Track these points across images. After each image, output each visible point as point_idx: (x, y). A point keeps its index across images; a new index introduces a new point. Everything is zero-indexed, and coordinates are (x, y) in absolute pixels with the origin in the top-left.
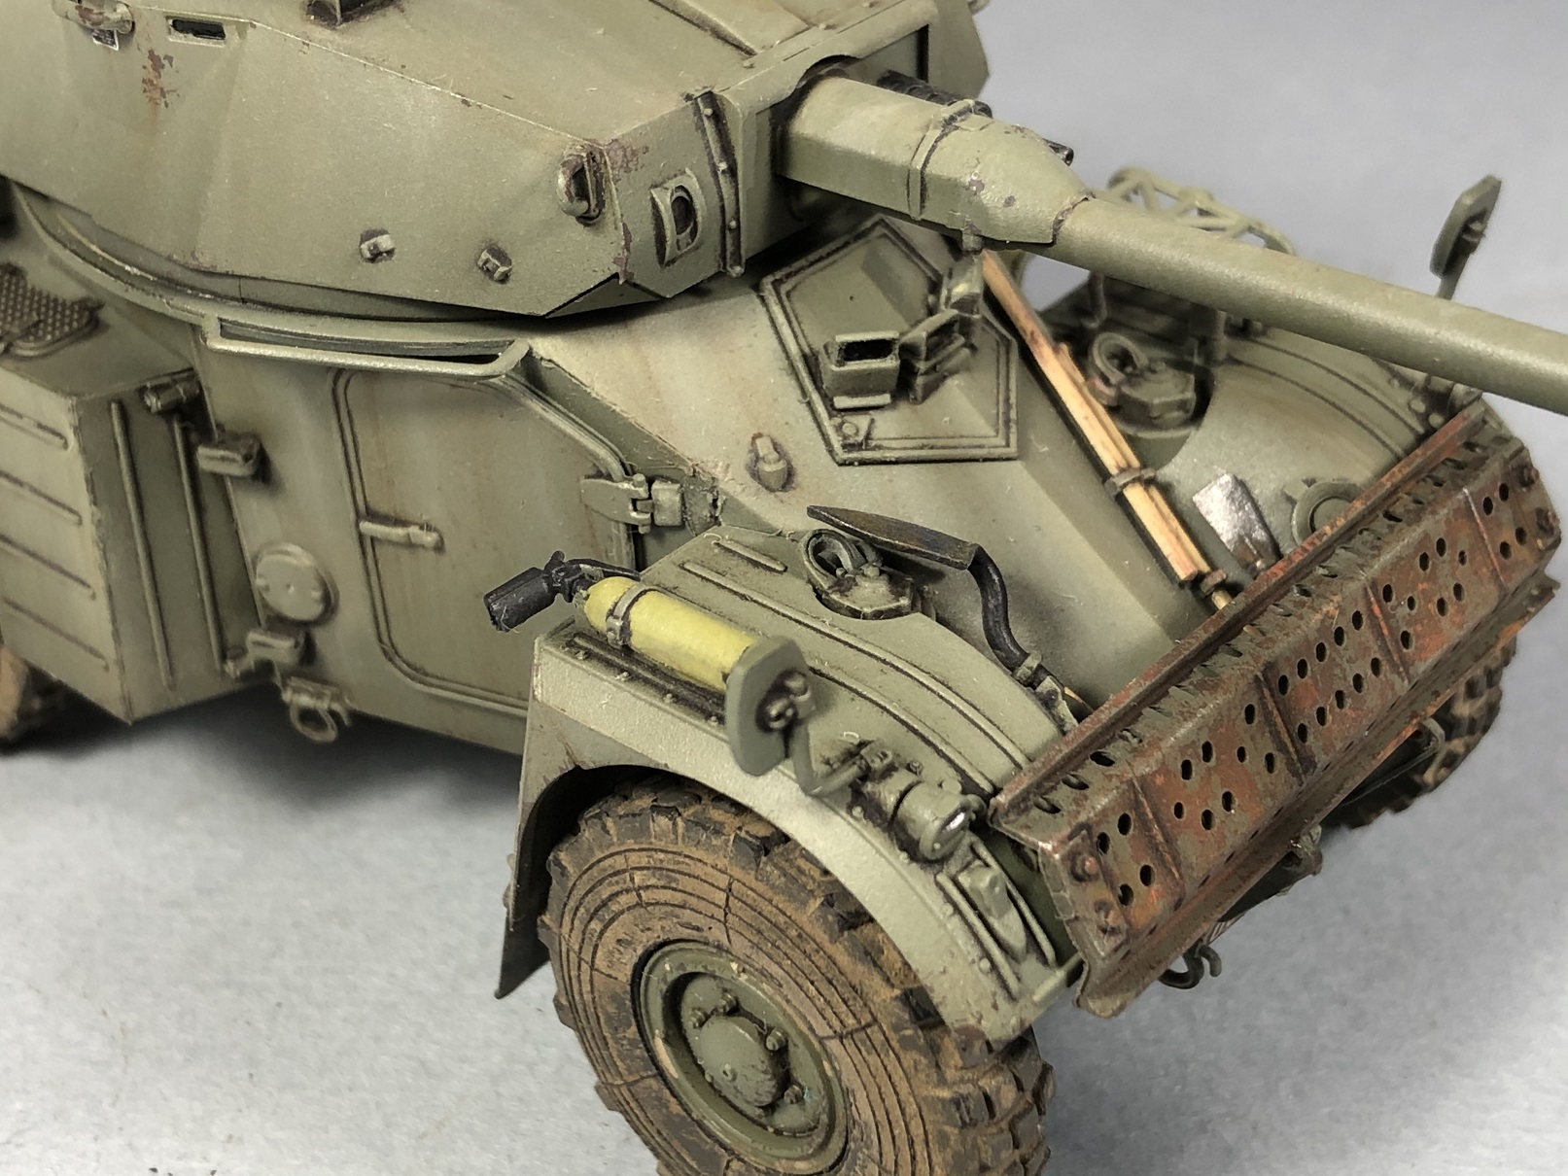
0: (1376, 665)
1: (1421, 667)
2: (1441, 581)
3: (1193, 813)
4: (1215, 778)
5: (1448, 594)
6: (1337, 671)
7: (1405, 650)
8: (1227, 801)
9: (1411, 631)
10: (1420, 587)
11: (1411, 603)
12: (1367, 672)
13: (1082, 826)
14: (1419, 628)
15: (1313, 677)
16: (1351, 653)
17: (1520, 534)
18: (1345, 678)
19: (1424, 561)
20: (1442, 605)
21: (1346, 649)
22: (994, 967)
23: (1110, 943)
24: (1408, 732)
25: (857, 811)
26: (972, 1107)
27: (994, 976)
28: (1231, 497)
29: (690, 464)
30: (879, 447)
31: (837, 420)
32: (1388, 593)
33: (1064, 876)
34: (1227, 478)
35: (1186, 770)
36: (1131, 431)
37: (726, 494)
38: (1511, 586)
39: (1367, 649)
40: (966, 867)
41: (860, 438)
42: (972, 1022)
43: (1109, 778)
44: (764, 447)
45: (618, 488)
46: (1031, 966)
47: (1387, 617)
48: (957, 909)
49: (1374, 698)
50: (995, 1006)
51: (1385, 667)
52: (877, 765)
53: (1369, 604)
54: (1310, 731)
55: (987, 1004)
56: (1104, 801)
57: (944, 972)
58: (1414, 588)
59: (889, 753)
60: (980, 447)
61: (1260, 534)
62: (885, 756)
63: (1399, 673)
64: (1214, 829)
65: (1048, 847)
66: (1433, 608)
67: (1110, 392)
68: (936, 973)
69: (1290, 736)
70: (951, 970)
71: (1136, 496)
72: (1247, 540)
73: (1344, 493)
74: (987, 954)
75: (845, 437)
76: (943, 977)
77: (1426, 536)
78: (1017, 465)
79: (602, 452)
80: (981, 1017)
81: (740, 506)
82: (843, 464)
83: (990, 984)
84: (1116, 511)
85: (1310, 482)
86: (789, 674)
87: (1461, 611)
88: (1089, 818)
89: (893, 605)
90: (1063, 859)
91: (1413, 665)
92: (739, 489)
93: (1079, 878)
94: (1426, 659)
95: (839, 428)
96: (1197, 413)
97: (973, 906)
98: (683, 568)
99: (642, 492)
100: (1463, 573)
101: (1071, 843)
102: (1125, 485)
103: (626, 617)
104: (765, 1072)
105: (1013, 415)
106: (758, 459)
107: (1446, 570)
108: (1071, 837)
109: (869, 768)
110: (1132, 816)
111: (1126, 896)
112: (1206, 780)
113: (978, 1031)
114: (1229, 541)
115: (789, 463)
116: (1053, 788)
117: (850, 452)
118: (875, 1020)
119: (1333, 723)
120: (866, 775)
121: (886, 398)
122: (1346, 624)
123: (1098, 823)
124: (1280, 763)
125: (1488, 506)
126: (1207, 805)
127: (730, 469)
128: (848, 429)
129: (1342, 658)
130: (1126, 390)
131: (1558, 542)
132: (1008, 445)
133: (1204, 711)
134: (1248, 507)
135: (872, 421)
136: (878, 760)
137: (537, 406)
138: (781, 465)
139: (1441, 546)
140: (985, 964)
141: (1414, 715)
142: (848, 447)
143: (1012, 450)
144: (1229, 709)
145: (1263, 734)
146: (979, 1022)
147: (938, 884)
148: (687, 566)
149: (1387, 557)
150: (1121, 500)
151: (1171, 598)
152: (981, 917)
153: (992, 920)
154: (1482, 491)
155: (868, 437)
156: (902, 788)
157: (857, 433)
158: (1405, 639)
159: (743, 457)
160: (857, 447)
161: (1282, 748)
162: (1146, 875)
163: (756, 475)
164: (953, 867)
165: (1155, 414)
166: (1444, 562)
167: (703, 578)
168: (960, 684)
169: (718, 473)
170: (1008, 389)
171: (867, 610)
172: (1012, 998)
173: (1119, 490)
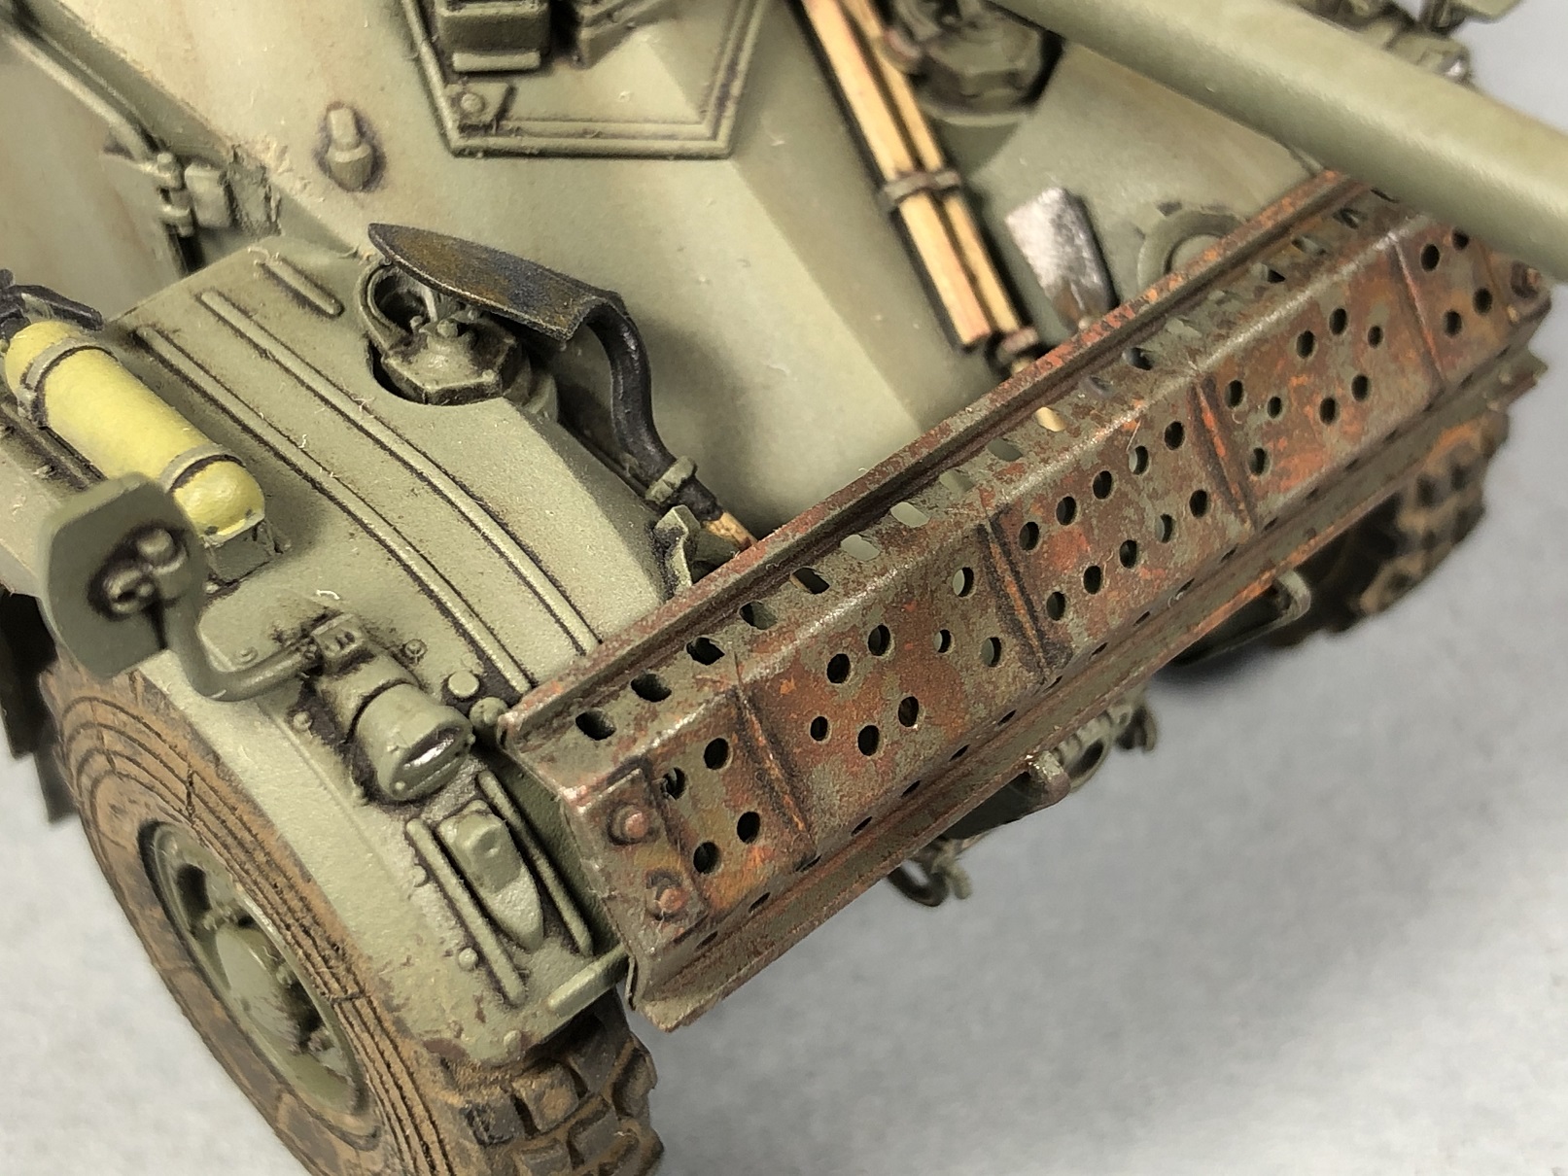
0: (1199, 504)
1: (1277, 502)
2: (1332, 372)
3: (844, 730)
4: (891, 679)
5: (1344, 392)
6: (1130, 512)
7: (1253, 478)
8: (909, 712)
9: (1268, 447)
10: (1294, 381)
11: (1276, 406)
12: (1181, 509)
13: (634, 762)
14: (1283, 443)
15: (1086, 520)
16: (1158, 484)
17: (1483, 300)
18: (1142, 521)
19: (1307, 343)
20: (1329, 410)
21: (1149, 479)
22: (482, 960)
23: (671, 931)
24: (1256, 590)
25: (301, 718)
26: (492, 1122)
27: (482, 972)
28: (1059, 225)
29: (229, 144)
30: (518, 131)
31: (456, 88)
32: (1236, 391)
33: (593, 838)
34: (1052, 195)
35: (838, 669)
36: (935, 112)
37: (281, 191)
38: (1455, 376)
39: (1187, 478)
40: (457, 812)
41: (488, 116)
42: (448, 1035)
43: (700, 684)
44: (341, 126)
45: (139, 172)
46: (549, 958)
47: (1226, 427)
48: (431, 875)
49: (1187, 551)
50: (481, 1017)
51: (1216, 503)
52: (333, 652)
53: (1197, 411)
54: (1071, 601)
55: (469, 1012)
56: (680, 723)
57: (407, 963)
58: (1283, 380)
59: (356, 634)
60: (672, 137)
61: (1094, 279)
62: (350, 639)
63: (1238, 512)
64: (879, 754)
65: (570, 794)
66: (1313, 412)
67: (913, 53)
68: (396, 964)
69: (1031, 611)
70: (416, 961)
71: (919, 215)
72: (1073, 287)
73: (1215, 224)
74: (473, 943)
75: (464, 115)
76: (406, 971)
77: (1313, 305)
78: (728, 166)
79: (112, 117)
80: (461, 1031)
81: (298, 213)
82: (460, 153)
83: (475, 985)
84: (886, 235)
85: (1168, 208)
86: (146, 531)
87: (1363, 415)
88: (649, 751)
89: (472, 381)
90: (592, 814)
91: (1264, 497)
92: (298, 185)
93: (617, 841)
94: (1287, 489)
95: (455, 101)
96: (1032, 93)
97: (458, 871)
98: (198, 299)
99: (168, 178)
100: (1371, 362)
101: (611, 789)
102: (902, 199)
103: (39, 388)
104: (281, 1009)
105: (736, 89)
106: (328, 141)
107: (1344, 357)
108: (612, 779)
109: (320, 657)
110: (732, 741)
111: (706, 858)
112: (875, 680)
113: (456, 1047)
114: (1049, 287)
115: (374, 149)
116: (614, 695)
117: (469, 136)
118: (362, 992)
119: (1111, 589)
120: (318, 667)
121: (531, 59)
122: (1155, 442)
123: (665, 756)
124: (1011, 648)
125: (1431, 257)
126: (870, 716)
127: (287, 156)
128: (468, 103)
129: (1139, 493)
130: (935, 52)
131: (1545, 309)
132: (714, 136)
133: (880, 582)
134: (1081, 238)
135: (511, 92)
136: (335, 647)
137: (23, 46)
138: (360, 153)
139: (1340, 320)
140: (469, 956)
141: (1270, 565)
142: (466, 129)
143: (721, 143)
144: (924, 577)
145: (985, 610)
146: (458, 1036)
147: (407, 836)
148: (204, 298)
149: (1241, 338)
150: (896, 219)
151: (941, 371)
152: (468, 887)
153: (483, 893)
154: (1421, 235)
155: (502, 113)
156: (368, 689)
157: (484, 105)
158: (1260, 460)
159: (311, 136)
160: (486, 129)
161: (1017, 629)
162: (748, 827)
163: (324, 165)
164: (436, 811)
165: (969, 90)
166: (1343, 343)
167: (221, 318)
168: (523, 518)
169: (269, 159)
170: (738, 48)
171: (430, 388)
172: (510, 1005)
173: (893, 204)
